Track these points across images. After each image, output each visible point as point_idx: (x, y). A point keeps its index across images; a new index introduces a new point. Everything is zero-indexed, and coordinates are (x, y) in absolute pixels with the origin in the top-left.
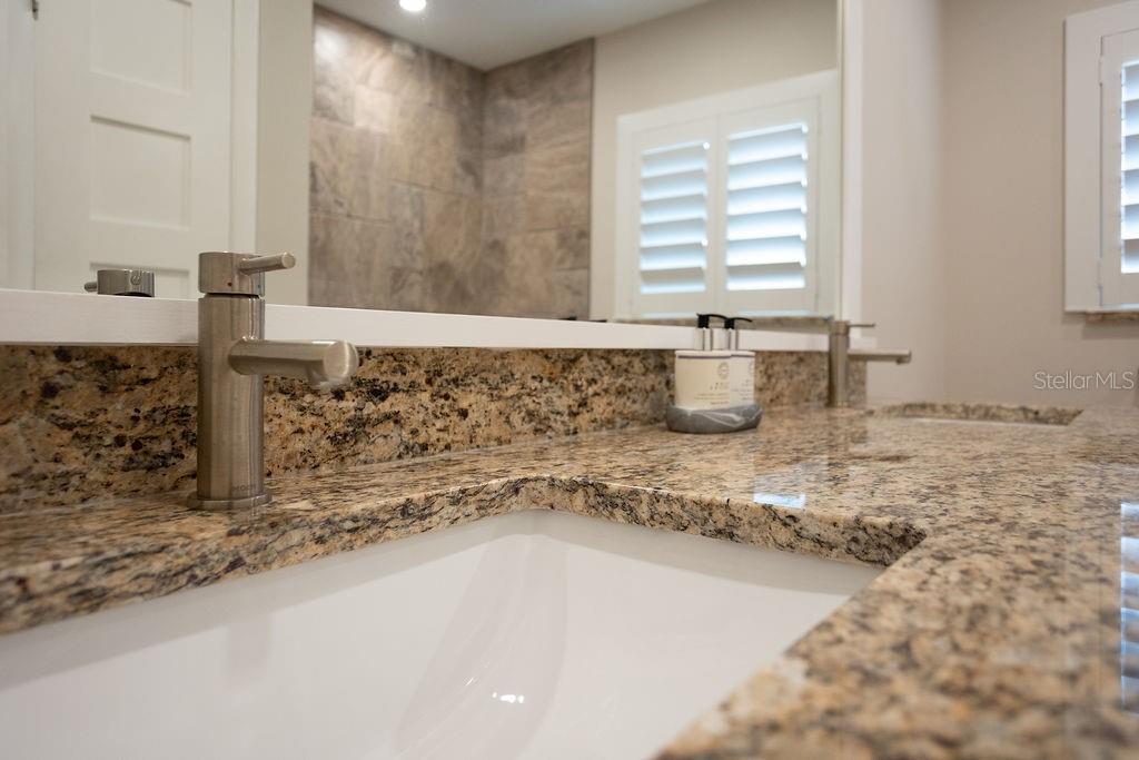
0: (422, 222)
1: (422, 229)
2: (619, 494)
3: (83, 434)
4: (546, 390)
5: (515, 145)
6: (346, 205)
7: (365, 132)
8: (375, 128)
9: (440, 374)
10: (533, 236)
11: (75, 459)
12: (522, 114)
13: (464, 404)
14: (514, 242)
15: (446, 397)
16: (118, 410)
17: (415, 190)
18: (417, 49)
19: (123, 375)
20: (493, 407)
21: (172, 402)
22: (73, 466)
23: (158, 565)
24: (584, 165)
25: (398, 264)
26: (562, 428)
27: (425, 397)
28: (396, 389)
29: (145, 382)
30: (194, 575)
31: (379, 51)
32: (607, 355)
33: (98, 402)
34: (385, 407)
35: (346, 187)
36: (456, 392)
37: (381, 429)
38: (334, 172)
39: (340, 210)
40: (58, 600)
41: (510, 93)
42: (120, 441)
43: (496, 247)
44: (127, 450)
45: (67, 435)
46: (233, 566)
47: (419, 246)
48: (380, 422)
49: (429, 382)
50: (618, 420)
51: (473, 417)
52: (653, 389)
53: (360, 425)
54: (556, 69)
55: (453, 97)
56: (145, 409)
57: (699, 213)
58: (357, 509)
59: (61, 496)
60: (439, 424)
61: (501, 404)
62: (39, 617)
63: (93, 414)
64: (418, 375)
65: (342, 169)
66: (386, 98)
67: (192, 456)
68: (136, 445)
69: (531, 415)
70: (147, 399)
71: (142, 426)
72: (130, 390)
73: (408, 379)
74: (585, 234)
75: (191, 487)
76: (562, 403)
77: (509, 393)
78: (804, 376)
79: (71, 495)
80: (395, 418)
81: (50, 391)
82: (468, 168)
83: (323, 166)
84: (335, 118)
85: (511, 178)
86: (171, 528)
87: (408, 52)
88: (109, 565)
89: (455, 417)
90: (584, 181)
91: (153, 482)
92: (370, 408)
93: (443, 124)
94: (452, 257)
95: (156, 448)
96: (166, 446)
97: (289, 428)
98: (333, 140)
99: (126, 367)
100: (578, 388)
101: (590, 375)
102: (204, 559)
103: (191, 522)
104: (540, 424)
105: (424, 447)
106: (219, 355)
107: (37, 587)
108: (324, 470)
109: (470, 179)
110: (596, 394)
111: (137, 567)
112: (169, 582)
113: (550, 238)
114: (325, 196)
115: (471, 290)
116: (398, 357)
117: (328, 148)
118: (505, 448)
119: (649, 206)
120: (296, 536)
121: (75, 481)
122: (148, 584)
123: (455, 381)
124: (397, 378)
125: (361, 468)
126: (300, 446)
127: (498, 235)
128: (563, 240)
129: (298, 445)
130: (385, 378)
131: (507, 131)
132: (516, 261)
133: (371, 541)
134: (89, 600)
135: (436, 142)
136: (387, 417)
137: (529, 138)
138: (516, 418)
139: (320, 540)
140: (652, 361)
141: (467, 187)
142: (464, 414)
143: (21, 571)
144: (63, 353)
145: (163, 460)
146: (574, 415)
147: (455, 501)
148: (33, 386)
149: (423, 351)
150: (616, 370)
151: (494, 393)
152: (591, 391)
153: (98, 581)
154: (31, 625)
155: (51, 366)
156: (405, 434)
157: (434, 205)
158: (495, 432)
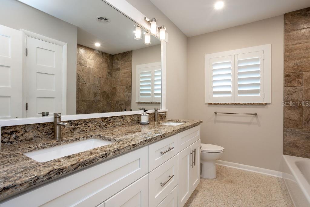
0: (100, 84)
1: (100, 85)
2: (102, 137)
3: (41, 132)
4: (102, 122)
5: (118, 69)
6: (85, 82)
7: (89, 68)
8: (91, 67)
9: (85, 122)
10: (121, 86)
11: (40, 134)
12: (120, 63)
13: (89, 125)
14: (118, 87)
15: (86, 125)
16: (45, 129)
17: (99, 78)
18: (99, 52)
19: (45, 125)
20: (93, 125)
21: (51, 128)
22: (40, 135)
23: (49, 145)
24: (131, 74)
25: (95, 92)
26: (104, 127)
27: (83, 125)
28: (79, 124)
29: (48, 126)
30: (53, 146)
31: (92, 52)
32: (112, 117)
33: (43, 128)
34: (78, 126)
35: (85, 78)
36: (88, 124)
37: (77, 129)
38: (83, 76)
39: (84, 83)
40: (41, 148)
41: (117, 59)
42: (45, 132)
43: (115, 88)
44: (46, 133)
45: (39, 132)
46: (57, 145)
47: (100, 88)
48: (77, 128)
49: (84, 123)
50: (114, 126)
51: (90, 127)
52: (120, 121)
53: (74, 129)
54: (126, 55)
55: (106, 60)
56: (48, 129)
57: (150, 84)
58: (71, 139)
59: (39, 138)
60: (85, 128)
61: (94, 125)
62: (39, 149)
63: (42, 130)
64: (82, 122)
65: (84, 75)
66: (93, 61)
67: (53, 133)
68: (47, 133)
69: (99, 126)
70: (48, 128)
71: (47, 131)
72: (46, 127)
73: (81, 123)
74: (131, 86)
75: (53, 137)
76: (104, 124)
77: (96, 123)
78: (151, 117)
79: (40, 138)
80: (79, 128)
81: (38, 128)
82: (109, 73)
83: (81, 74)
84: (83, 66)
85: (118, 75)
86: (51, 141)
87: (97, 52)
88: (45, 145)
89: (88, 127)
90: (130, 76)
91: (49, 136)
92: (75, 127)
93: (104, 65)
94: (106, 90)
95: (49, 133)
96: (50, 133)
97: (65, 130)
98: (82, 70)
99: (46, 125)
100: (107, 122)
101: (109, 120)
102: (54, 144)
103: (53, 140)
104: (101, 127)
105: (83, 131)
106: (56, 124)
107: (39, 146)
108: (70, 134)
109: (110, 75)
110: (110, 122)
111: (47, 145)
112: (51, 146)
113: (124, 87)
114: (81, 80)
115: (110, 96)
116: (79, 121)
117: (82, 71)
118: (95, 130)
119: (142, 82)
120: (64, 142)
121: (40, 137)
122: (49, 146)
123: (88, 122)
124: (79, 123)
125: (74, 134)
126: (66, 132)
127: (115, 86)
128: (127, 87)
129: (66, 131)
130: (77, 123)
131: (117, 67)
132: (118, 91)
133: (72, 142)
134: (43, 148)
135: (103, 69)
136: (78, 128)
137: (121, 68)
138: (97, 127)
139: (66, 142)
140: (120, 117)
141: (109, 77)
142: (89, 126)
143: (37, 145)
144: (39, 124)
145: (50, 134)
146: (106, 125)
147: (83, 138)
148: (36, 127)
149: (83, 119)
150: (114, 119)
151: (93, 124)
152: (109, 122)
153: (44, 146)
154: (38, 150)
155: (38, 125)
156: (80, 130)
157: (102, 81)
158: (94, 128)
